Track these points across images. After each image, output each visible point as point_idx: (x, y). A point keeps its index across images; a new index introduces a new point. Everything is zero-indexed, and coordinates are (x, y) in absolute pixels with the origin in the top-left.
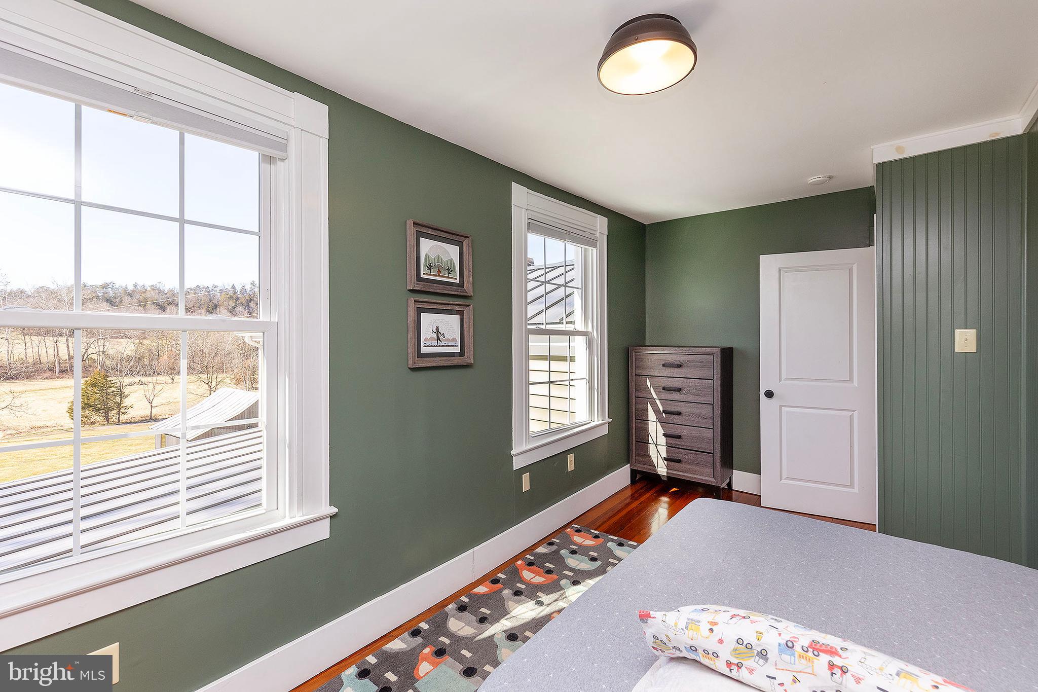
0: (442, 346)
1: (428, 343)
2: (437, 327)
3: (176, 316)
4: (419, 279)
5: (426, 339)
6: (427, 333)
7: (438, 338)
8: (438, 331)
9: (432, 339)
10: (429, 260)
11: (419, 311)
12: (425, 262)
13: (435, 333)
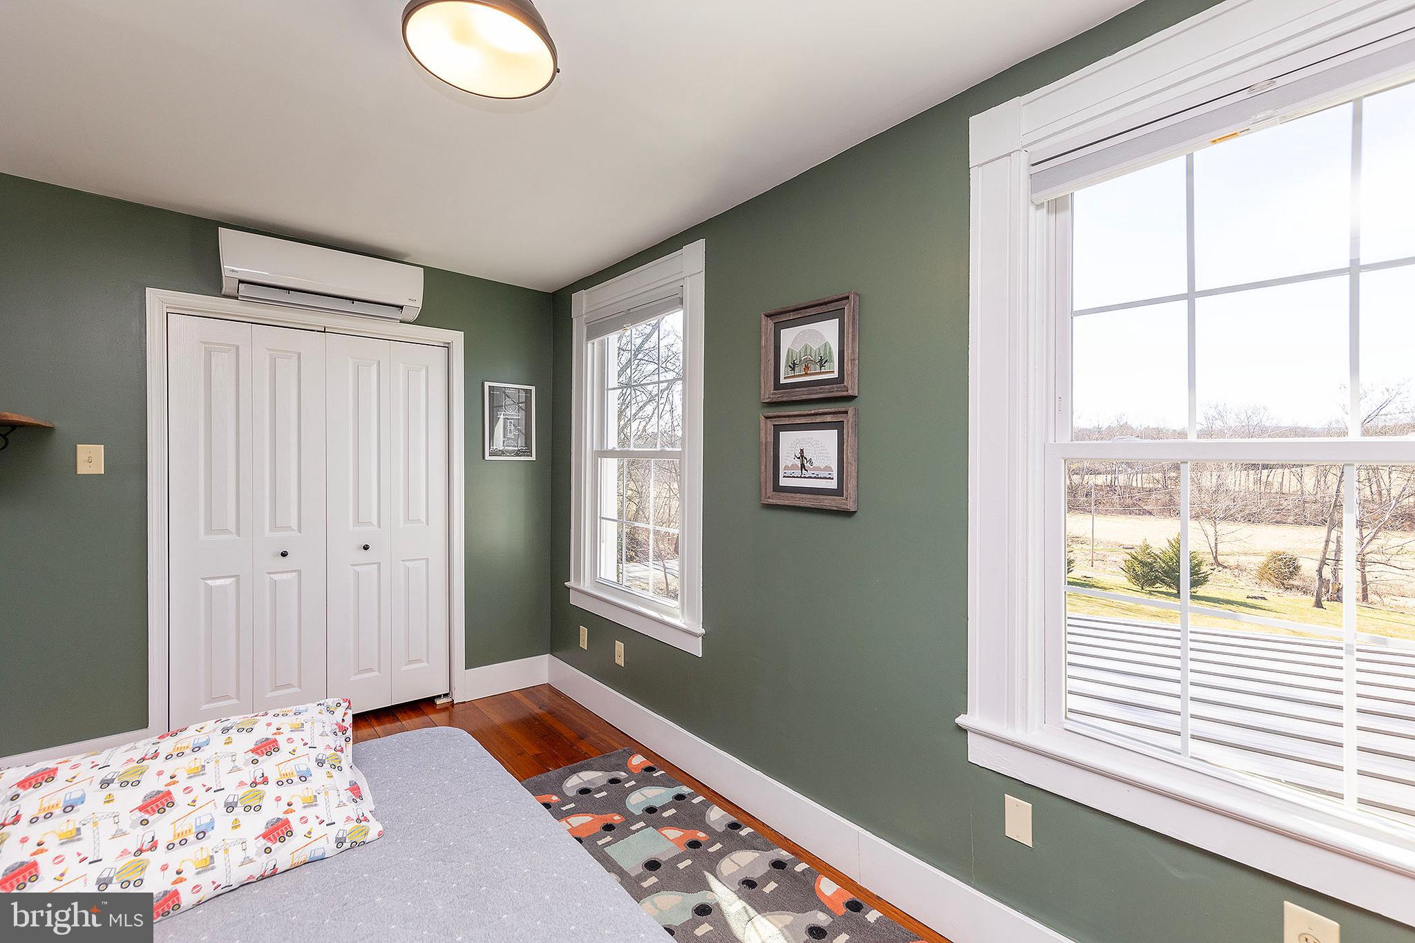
0: (809, 477)
1: (789, 472)
2: (802, 450)
3: (655, 449)
4: (778, 385)
5: (786, 468)
6: (787, 458)
7: (803, 466)
8: (802, 456)
9: (794, 467)
10: (792, 358)
11: (778, 429)
12: (787, 361)
13: (799, 458)
